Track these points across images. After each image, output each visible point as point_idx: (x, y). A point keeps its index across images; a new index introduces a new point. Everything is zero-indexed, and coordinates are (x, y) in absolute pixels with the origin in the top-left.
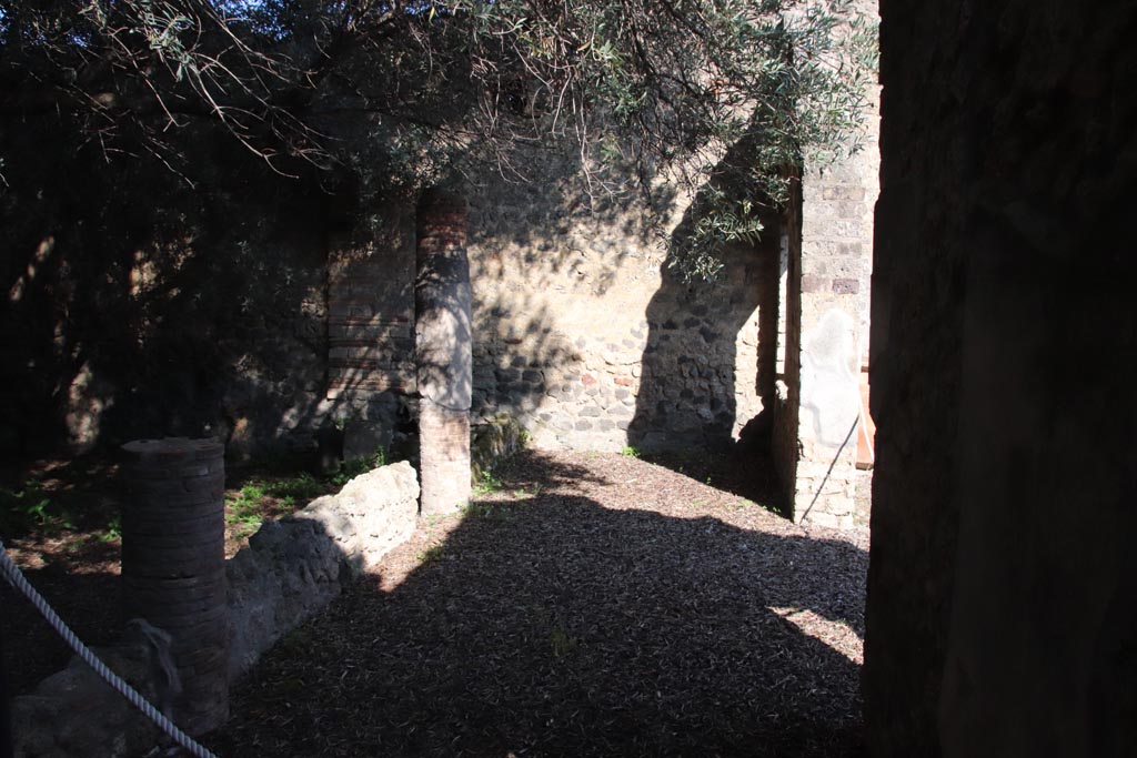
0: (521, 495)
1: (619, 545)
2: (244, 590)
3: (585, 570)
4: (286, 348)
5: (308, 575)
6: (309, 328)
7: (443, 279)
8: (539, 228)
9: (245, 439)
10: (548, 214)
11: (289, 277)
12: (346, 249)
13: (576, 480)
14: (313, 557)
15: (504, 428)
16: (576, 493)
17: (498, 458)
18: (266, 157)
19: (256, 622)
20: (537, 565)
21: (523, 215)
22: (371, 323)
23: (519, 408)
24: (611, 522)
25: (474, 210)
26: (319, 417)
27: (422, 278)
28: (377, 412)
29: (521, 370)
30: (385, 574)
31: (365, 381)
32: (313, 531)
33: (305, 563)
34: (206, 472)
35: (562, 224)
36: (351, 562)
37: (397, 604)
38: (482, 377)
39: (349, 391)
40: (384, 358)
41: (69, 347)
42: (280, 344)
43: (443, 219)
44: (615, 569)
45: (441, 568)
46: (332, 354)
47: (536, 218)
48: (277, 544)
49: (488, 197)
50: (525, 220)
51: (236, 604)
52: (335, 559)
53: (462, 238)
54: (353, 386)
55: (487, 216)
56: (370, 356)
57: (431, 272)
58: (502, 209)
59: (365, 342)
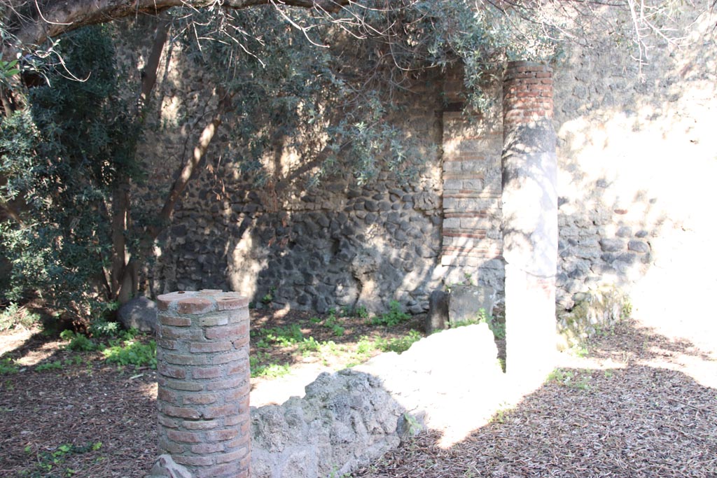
0: (609, 364)
1: (706, 427)
2: (284, 435)
3: (657, 449)
4: (406, 219)
5: (360, 426)
6: (427, 200)
7: (527, 150)
8: (646, 97)
9: (371, 299)
10: (657, 82)
11: (400, 154)
12: (458, 127)
13: (675, 353)
14: (366, 408)
15: (604, 296)
16: (671, 367)
17: (595, 327)
18: (304, 30)
19: (297, 466)
20: (603, 438)
21: (630, 85)
22: (481, 195)
23: (623, 277)
24: (702, 401)
25: (579, 84)
26: (434, 280)
27: (508, 149)
28: (486, 278)
29: (626, 240)
30: (446, 433)
31: (475, 249)
32: (367, 384)
33: (357, 415)
34: (226, 321)
35: (673, 90)
36: (411, 417)
37: (447, 462)
38: (586, 247)
39: (461, 258)
40: (493, 228)
41: (234, 219)
42: (401, 215)
43: (527, 91)
44: (693, 454)
45: (504, 430)
46: (447, 224)
47: (643, 88)
48: (328, 395)
49: (594, 71)
50: (633, 91)
51: (273, 448)
52: (393, 413)
53: (547, 109)
54: (464, 253)
55: (593, 89)
56: (480, 226)
57: (516, 143)
58: (608, 81)
59: (475, 213)
